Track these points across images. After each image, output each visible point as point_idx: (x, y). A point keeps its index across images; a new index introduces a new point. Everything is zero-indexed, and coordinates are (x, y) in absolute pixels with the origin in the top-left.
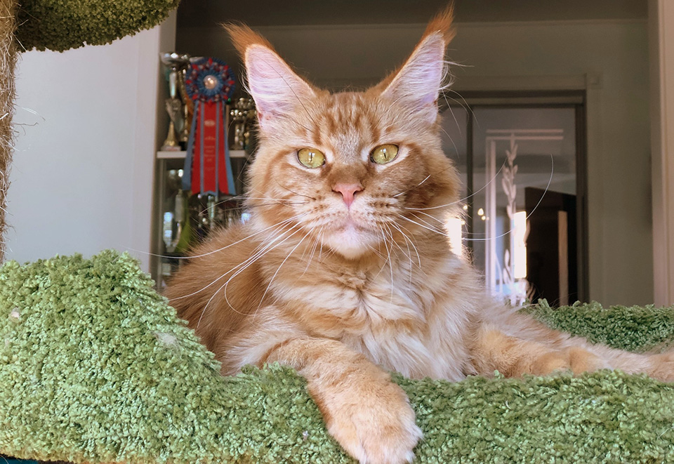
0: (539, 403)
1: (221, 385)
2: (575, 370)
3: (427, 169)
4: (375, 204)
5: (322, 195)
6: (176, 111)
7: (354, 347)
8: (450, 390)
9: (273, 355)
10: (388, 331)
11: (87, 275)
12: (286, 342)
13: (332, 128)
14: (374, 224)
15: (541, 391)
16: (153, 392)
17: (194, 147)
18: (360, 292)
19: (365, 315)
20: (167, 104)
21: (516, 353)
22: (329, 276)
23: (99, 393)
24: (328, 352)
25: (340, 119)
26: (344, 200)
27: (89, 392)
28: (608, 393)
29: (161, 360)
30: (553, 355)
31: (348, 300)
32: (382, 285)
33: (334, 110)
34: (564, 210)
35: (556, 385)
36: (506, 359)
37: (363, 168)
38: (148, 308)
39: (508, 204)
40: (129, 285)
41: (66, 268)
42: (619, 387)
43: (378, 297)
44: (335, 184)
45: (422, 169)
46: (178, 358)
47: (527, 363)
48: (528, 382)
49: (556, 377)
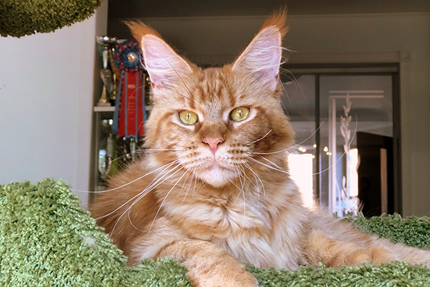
0: (349, 285)
1: (127, 273)
2: (375, 261)
3: (270, 124)
4: (233, 151)
5: (195, 145)
6: (108, 78)
7: (220, 246)
8: (287, 276)
9: (163, 252)
10: (244, 235)
11: (33, 196)
12: (173, 243)
13: (203, 97)
14: (232, 165)
15: (351, 276)
16: (79, 278)
17: (120, 103)
18: (224, 209)
19: (228, 224)
20: (101, 73)
21: (335, 250)
22: (201, 198)
23: (41, 279)
24: (202, 249)
25: (208, 91)
26: (211, 149)
27: (34, 279)
28: (398, 277)
29: (85, 255)
30: (361, 251)
31: (216, 214)
32: (240, 203)
33: (204, 84)
34: (385, 148)
35: (362, 273)
36: (328, 255)
37: (224, 125)
38: (76, 219)
39: (345, 144)
40: (63, 203)
41: (18, 191)
42: (405, 273)
43: (237, 212)
44: (204, 137)
45: (267, 124)
46: (97, 254)
47: (343, 257)
48: (342, 270)
49: (361, 267)
